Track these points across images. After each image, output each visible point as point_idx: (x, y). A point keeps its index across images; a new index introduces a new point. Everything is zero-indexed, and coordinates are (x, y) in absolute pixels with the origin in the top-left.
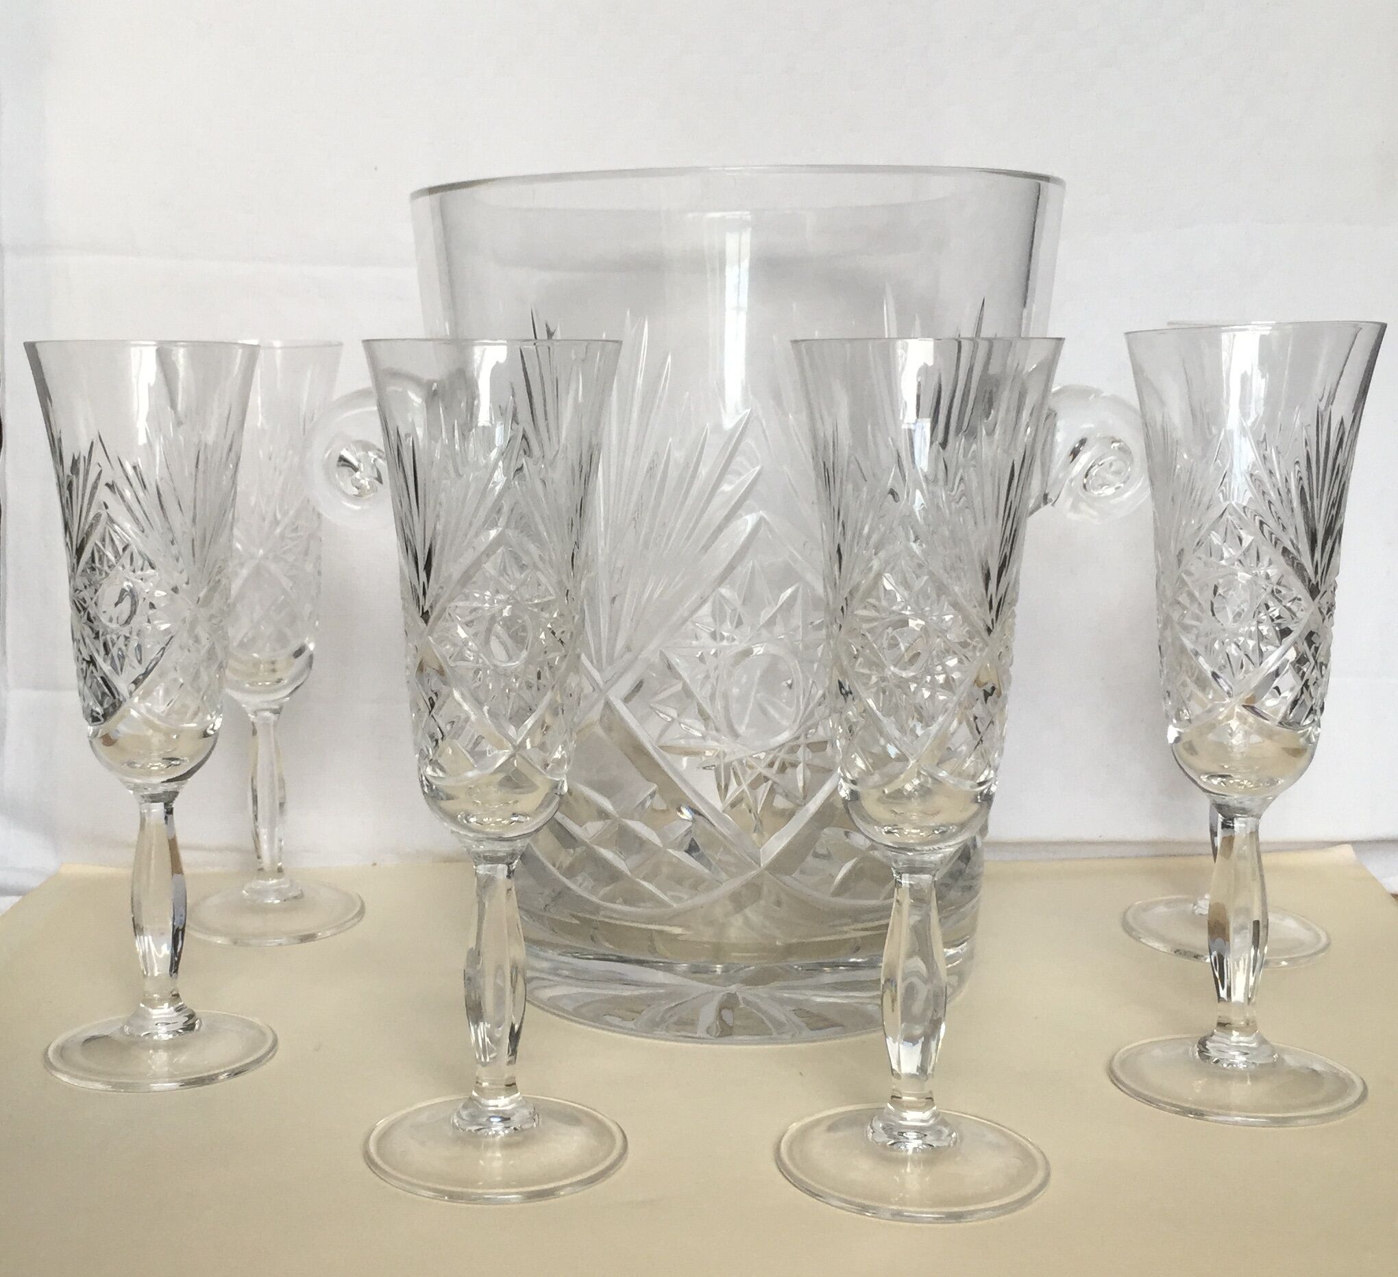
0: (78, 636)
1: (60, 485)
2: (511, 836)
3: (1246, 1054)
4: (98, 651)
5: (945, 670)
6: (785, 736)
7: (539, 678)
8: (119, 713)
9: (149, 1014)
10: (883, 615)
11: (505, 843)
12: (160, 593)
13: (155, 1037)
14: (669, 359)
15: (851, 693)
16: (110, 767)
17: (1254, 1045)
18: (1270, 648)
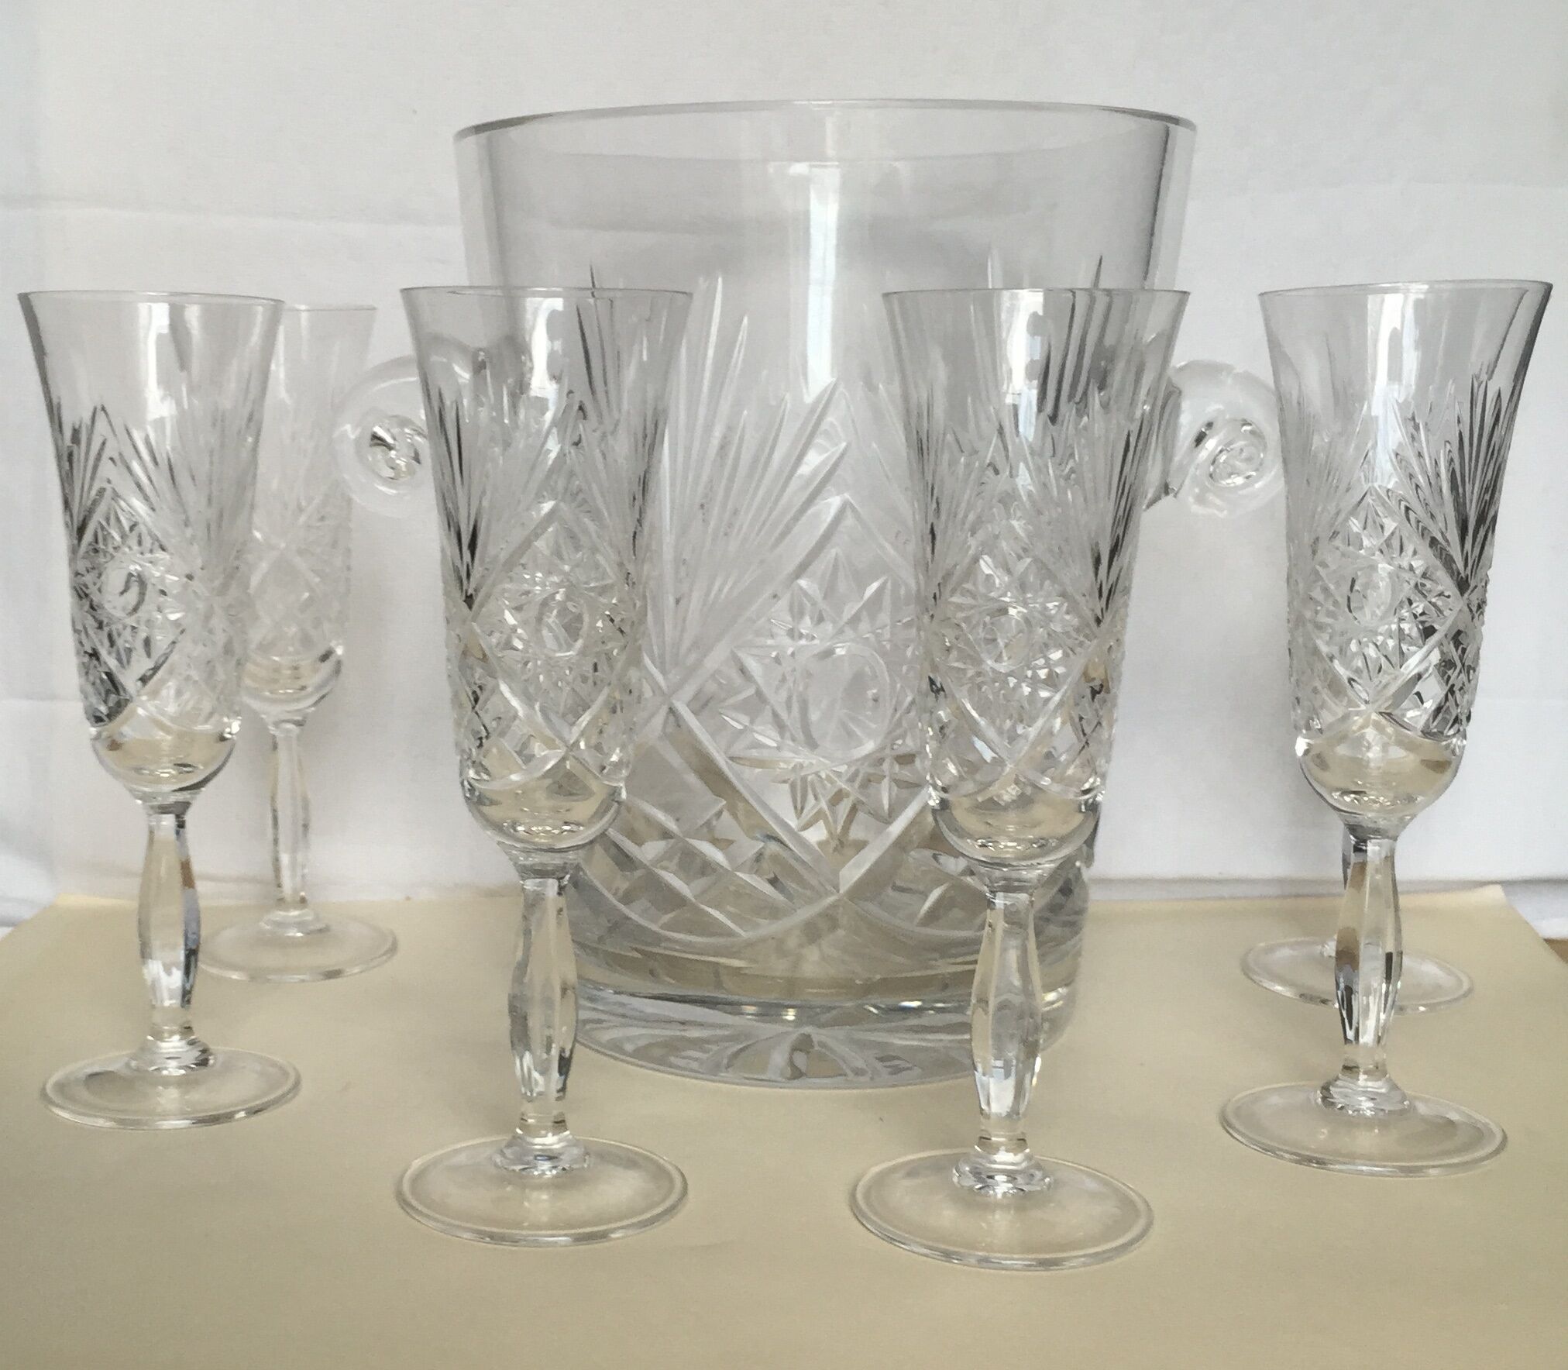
0: (79, 627)
1: (59, 457)
2: (564, 846)
3: (1372, 1099)
4: (102, 644)
5: (1048, 664)
6: (869, 746)
7: (596, 669)
8: (126, 712)
9: (158, 1047)
10: (980, 601)
11: (558, 855)
12: (171, 578)
13: (165, 1072)
14: (745, 321)
15: (943, 690)
16: (116, 775)
17: (1383, 1090)
18: (1413, 648)
